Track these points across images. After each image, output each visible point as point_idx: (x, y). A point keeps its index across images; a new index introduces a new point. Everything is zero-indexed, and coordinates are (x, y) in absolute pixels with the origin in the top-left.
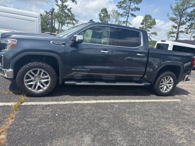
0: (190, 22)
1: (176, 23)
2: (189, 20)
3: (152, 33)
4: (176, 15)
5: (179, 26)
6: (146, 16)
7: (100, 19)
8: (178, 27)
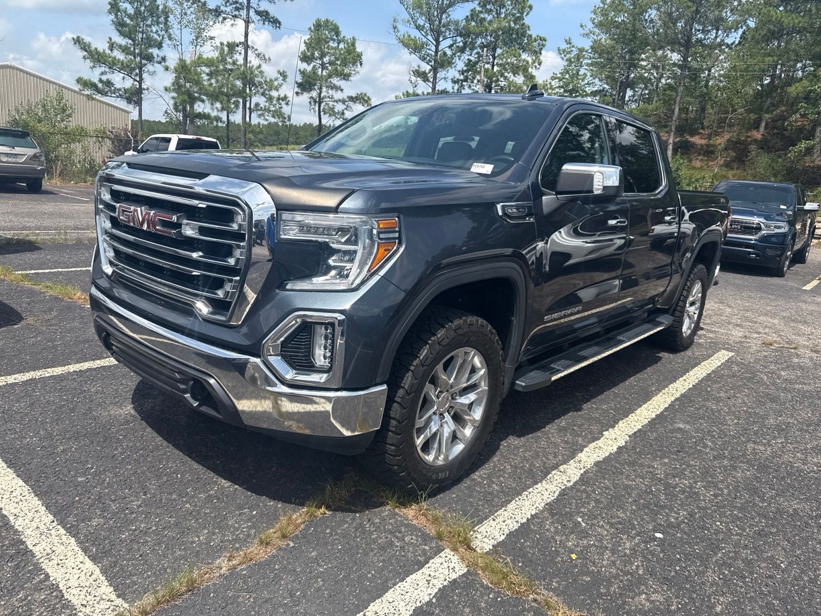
0: (466, 57)
1: (423, 59)
2: (462, 50)
3: (352, 99)
4: (419, 28)
5: (435, 70)
6: (318, 26)
7: (120, 25)
8: (431, 75)
